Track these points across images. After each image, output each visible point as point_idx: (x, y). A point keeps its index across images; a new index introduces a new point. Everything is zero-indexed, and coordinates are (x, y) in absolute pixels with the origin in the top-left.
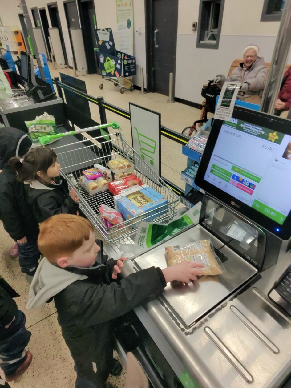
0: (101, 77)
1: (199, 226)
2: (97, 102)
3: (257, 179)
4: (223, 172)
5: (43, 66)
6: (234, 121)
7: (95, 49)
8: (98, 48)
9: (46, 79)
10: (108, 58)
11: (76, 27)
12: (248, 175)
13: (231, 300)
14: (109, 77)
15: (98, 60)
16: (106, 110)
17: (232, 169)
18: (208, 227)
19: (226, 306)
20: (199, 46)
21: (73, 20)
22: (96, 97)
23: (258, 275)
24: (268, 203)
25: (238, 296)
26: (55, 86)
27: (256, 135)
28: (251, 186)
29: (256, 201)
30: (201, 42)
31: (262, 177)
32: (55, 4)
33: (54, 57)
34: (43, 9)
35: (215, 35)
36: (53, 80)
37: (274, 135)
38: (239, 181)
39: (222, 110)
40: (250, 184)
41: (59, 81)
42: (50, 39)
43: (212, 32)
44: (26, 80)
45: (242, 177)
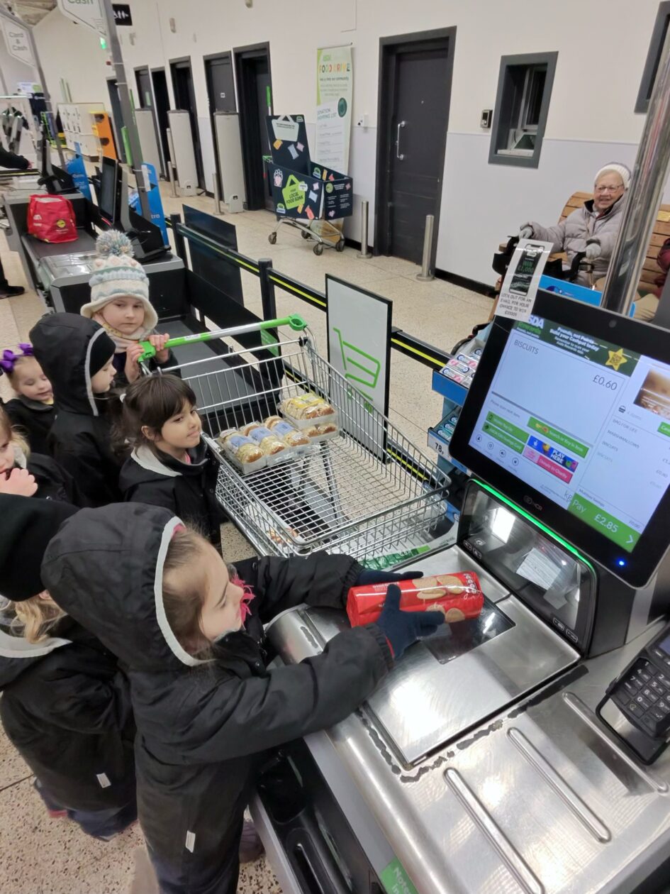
0: (275, 217)
1: (456, 550)
2: (258, 271)
3: (581, 450)
4: (511, 430)
5: (148, 189)
6: (535, 321)
7: (265, 157)
8: (271, 157)
9: (154, 217)
10: (292, 177)
11: (228, 111)
12: (562, 439)
13: (513, 715)
14: (291, 218)
15: (271, 180)
16: (276, 288)
17: (528, 425)
18: (476, 553)
19: (498, 728)
20: (494, 159)
21: (223, 95)
22: (256, 259)
23: (579, 666)
24: (602, 502)
25: (530, 709)
26: (170, 233)
27: (582, 353)
28: (568, 464)
29: (576, 495)
30: (500, 152)
31: (592, 446)
32: (188, 60)
33: (175, 170)
34: (161, 70)
35: (531, 138)
36: (167, 219)
37: (619, 355)
38: (545, 452)
39: (513, 297)
40: (566, 459)
41: (180, 222)
42: (171, 132)
43: (525, 131)
44: (109, 218)
45: (549, 443)
